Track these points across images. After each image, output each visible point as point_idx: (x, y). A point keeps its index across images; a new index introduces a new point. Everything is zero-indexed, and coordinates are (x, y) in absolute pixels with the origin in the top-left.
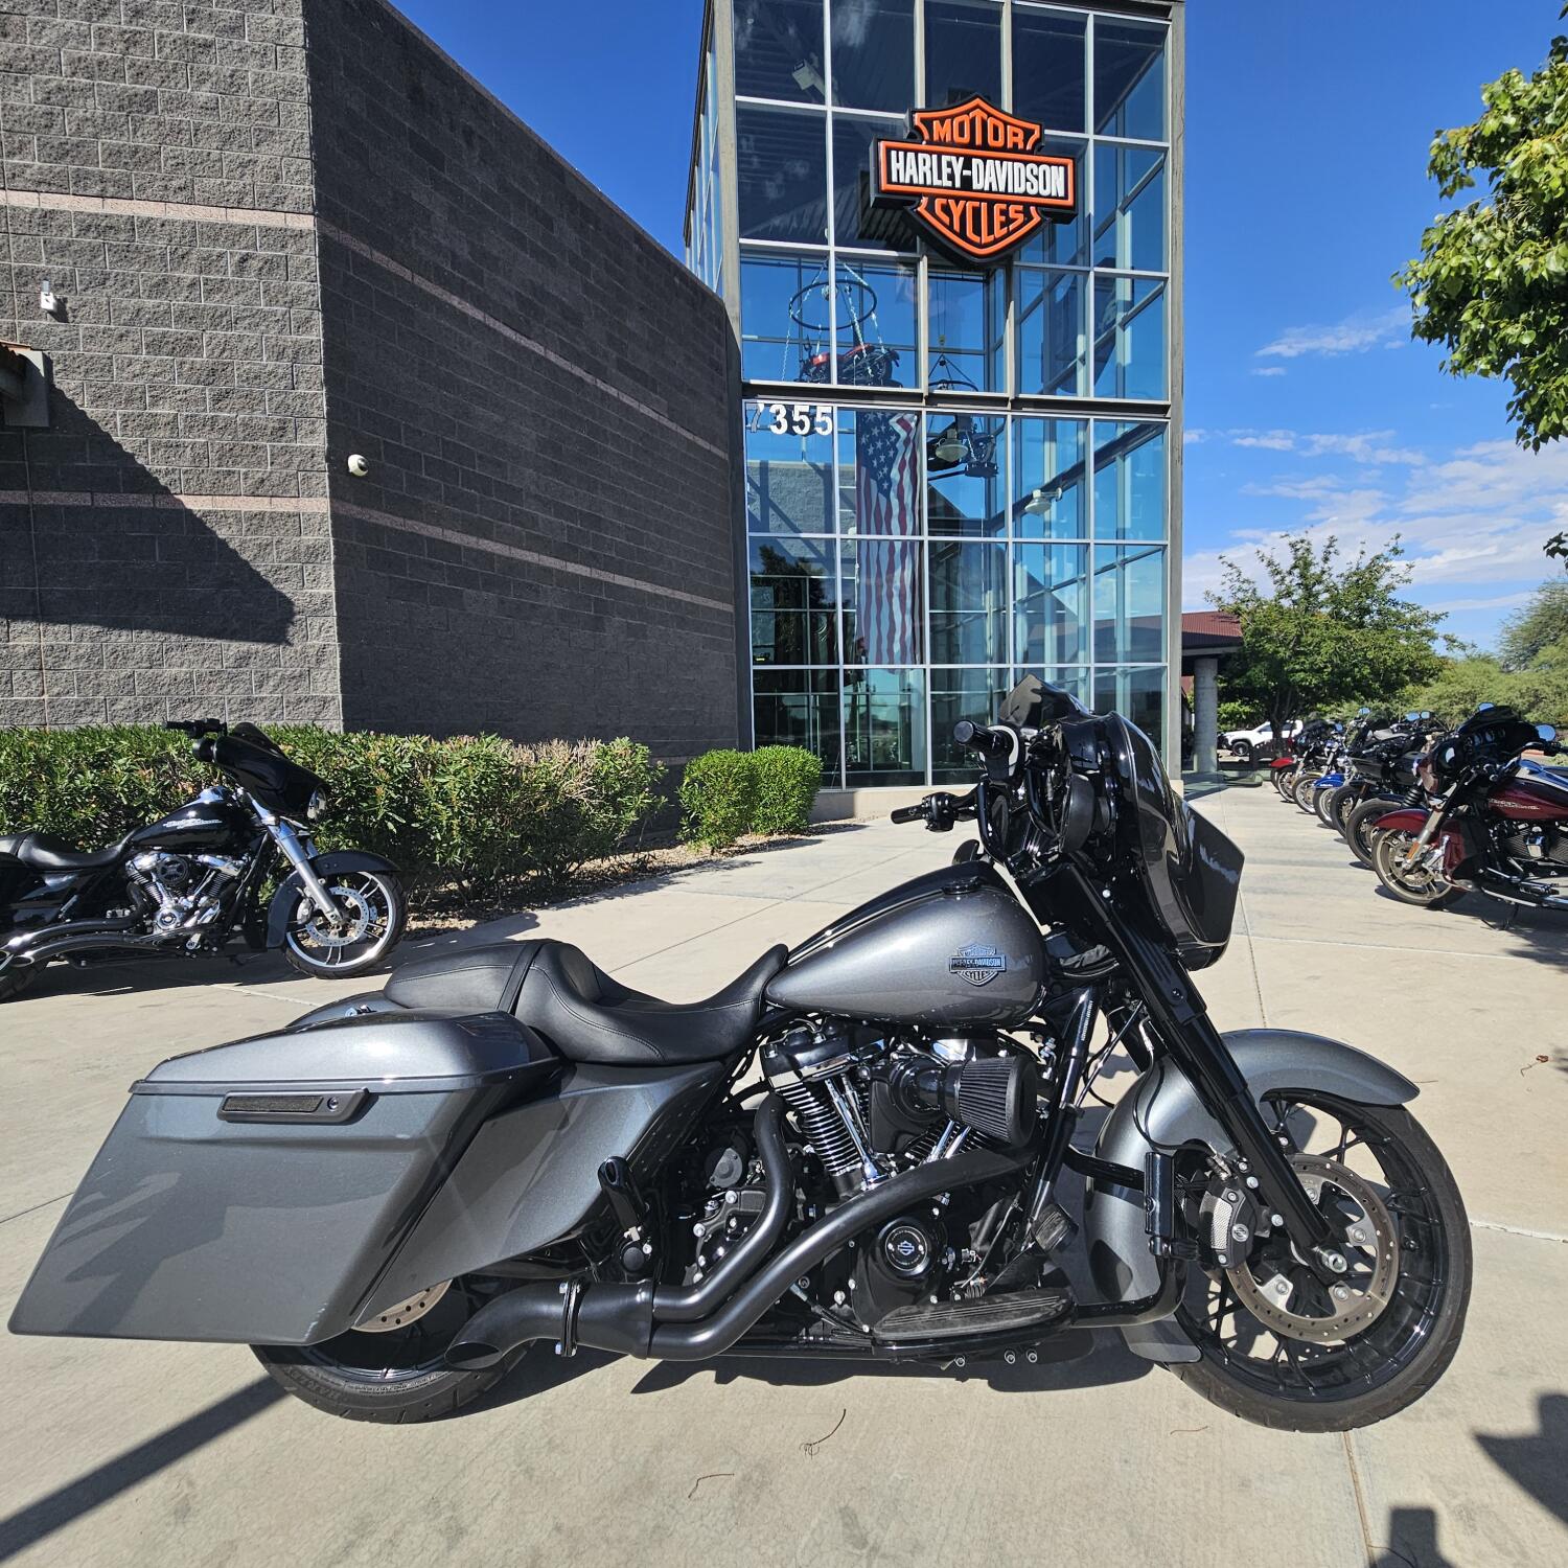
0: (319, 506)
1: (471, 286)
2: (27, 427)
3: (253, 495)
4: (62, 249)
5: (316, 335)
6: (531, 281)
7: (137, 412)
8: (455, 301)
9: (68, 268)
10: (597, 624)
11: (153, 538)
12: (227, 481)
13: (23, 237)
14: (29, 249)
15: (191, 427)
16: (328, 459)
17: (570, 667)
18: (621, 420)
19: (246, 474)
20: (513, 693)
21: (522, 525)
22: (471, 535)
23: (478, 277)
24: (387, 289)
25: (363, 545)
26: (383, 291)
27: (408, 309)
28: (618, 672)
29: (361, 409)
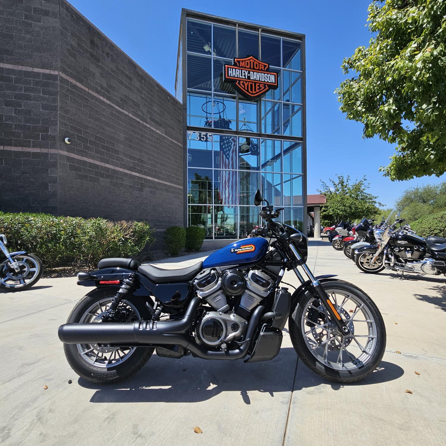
0: (55, 151)
1: (106, 94)
3: (35, 147)
6: (125, 95)
8: (101, 98)
10: (141, 190)
11: (2, 158)
12: (27, 143)
17: (132, 202)
18: (150, 134)
19: (33, 141)
20: (114, 208)
21: (119, 161)
22: (103, 162)
23: (108, 92)
24: (80, 93)
25: (68, 163)
26: (79, 93)
27: (86, 99)
28: (147, 204)
29: (70, 125)
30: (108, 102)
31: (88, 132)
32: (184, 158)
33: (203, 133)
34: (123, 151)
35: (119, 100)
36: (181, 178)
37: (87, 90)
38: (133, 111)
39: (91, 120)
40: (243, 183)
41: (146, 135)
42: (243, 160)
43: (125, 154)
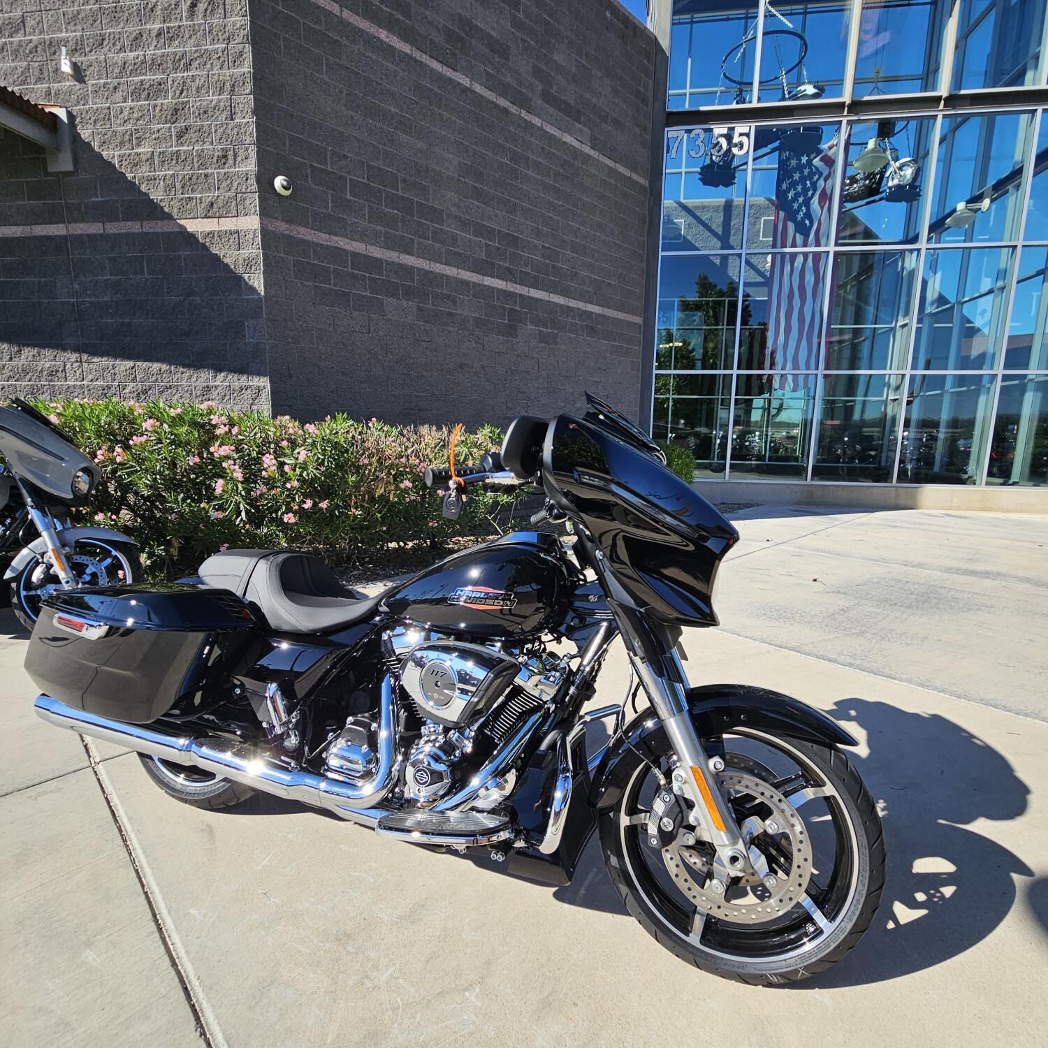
0: (251, 223)
1: (398, 20)
2: (62, 173)
3: (206, 217)
4: (73, 19)
5: (246, 67)
6: (460, 16)
7: (128, 152)
8: (383, 34)
9: (79, 34)
10: (510, 330)
11: (143, 257)
12: (188, 206)
13: (50, 13)
14: (55, 22)
15: (163, 162)
16: (258, 181)
17: (483, 367)
18: (542, 147)
19: (201, 199)
20: (428, 387)
21: (443, 243)
22: (393, 250)
23: (405, 10)
24: (316, 23)
25: (290, 258)
26: (311, 24)
27: (337, 41)
28: (528, 372)
29: (291, 137)
30: (406, 48)
31: (345, 157)
32: (651, 224)
33: (720, 129)
34: (455, 208)
35: (439, 38)
36: (638, 290)
37: (336, 9)
38: (488, 73)
39: (353, 113)
40: (845, 299)
41: (530, 154)
42: (855, 221)
43: (459, 219)
